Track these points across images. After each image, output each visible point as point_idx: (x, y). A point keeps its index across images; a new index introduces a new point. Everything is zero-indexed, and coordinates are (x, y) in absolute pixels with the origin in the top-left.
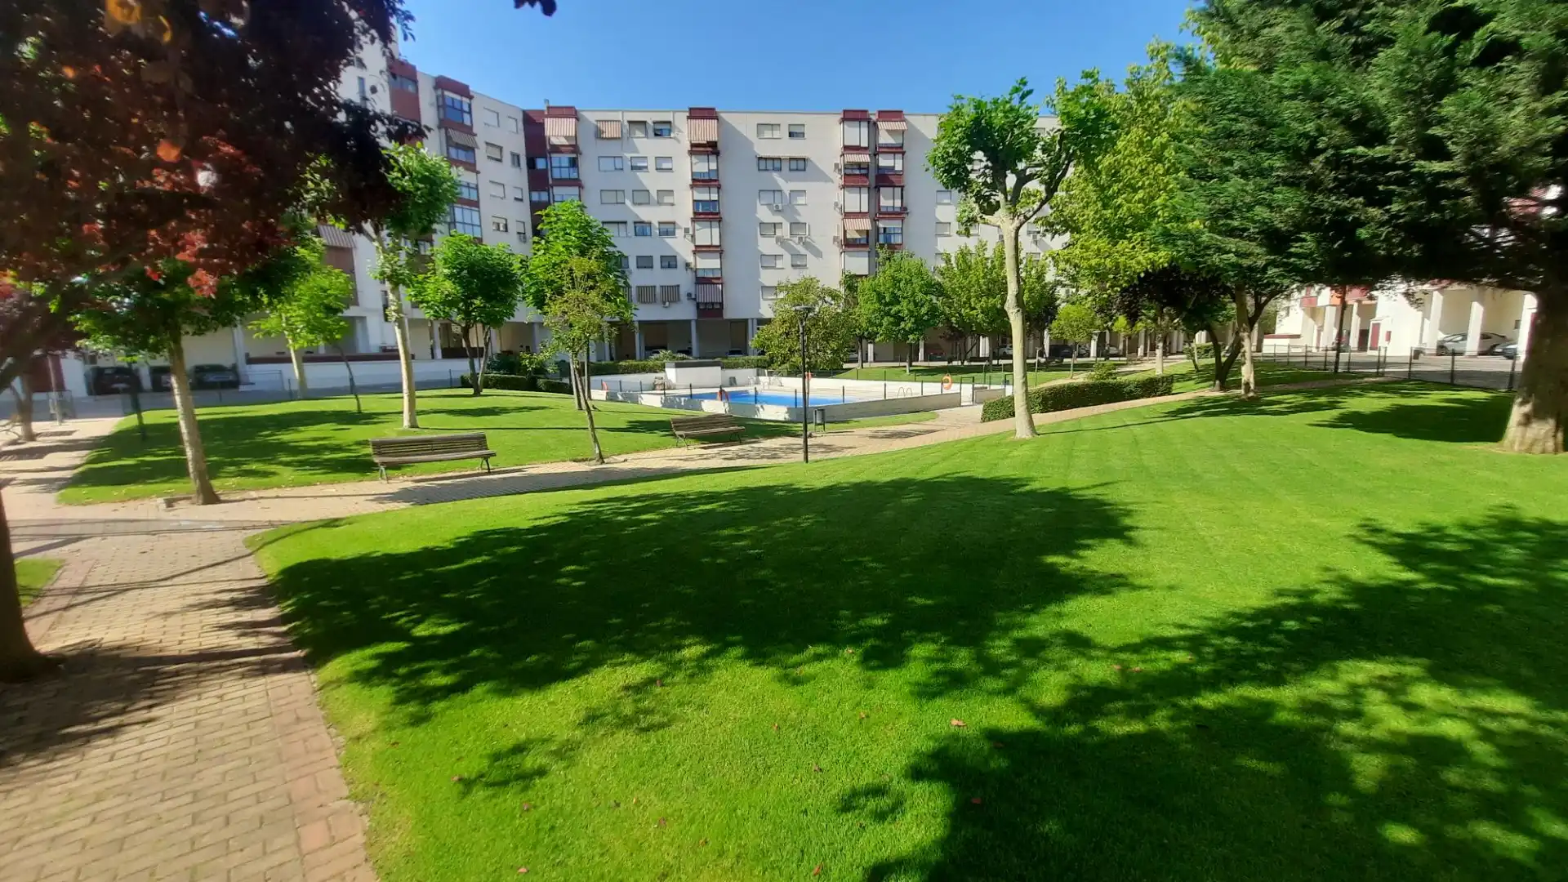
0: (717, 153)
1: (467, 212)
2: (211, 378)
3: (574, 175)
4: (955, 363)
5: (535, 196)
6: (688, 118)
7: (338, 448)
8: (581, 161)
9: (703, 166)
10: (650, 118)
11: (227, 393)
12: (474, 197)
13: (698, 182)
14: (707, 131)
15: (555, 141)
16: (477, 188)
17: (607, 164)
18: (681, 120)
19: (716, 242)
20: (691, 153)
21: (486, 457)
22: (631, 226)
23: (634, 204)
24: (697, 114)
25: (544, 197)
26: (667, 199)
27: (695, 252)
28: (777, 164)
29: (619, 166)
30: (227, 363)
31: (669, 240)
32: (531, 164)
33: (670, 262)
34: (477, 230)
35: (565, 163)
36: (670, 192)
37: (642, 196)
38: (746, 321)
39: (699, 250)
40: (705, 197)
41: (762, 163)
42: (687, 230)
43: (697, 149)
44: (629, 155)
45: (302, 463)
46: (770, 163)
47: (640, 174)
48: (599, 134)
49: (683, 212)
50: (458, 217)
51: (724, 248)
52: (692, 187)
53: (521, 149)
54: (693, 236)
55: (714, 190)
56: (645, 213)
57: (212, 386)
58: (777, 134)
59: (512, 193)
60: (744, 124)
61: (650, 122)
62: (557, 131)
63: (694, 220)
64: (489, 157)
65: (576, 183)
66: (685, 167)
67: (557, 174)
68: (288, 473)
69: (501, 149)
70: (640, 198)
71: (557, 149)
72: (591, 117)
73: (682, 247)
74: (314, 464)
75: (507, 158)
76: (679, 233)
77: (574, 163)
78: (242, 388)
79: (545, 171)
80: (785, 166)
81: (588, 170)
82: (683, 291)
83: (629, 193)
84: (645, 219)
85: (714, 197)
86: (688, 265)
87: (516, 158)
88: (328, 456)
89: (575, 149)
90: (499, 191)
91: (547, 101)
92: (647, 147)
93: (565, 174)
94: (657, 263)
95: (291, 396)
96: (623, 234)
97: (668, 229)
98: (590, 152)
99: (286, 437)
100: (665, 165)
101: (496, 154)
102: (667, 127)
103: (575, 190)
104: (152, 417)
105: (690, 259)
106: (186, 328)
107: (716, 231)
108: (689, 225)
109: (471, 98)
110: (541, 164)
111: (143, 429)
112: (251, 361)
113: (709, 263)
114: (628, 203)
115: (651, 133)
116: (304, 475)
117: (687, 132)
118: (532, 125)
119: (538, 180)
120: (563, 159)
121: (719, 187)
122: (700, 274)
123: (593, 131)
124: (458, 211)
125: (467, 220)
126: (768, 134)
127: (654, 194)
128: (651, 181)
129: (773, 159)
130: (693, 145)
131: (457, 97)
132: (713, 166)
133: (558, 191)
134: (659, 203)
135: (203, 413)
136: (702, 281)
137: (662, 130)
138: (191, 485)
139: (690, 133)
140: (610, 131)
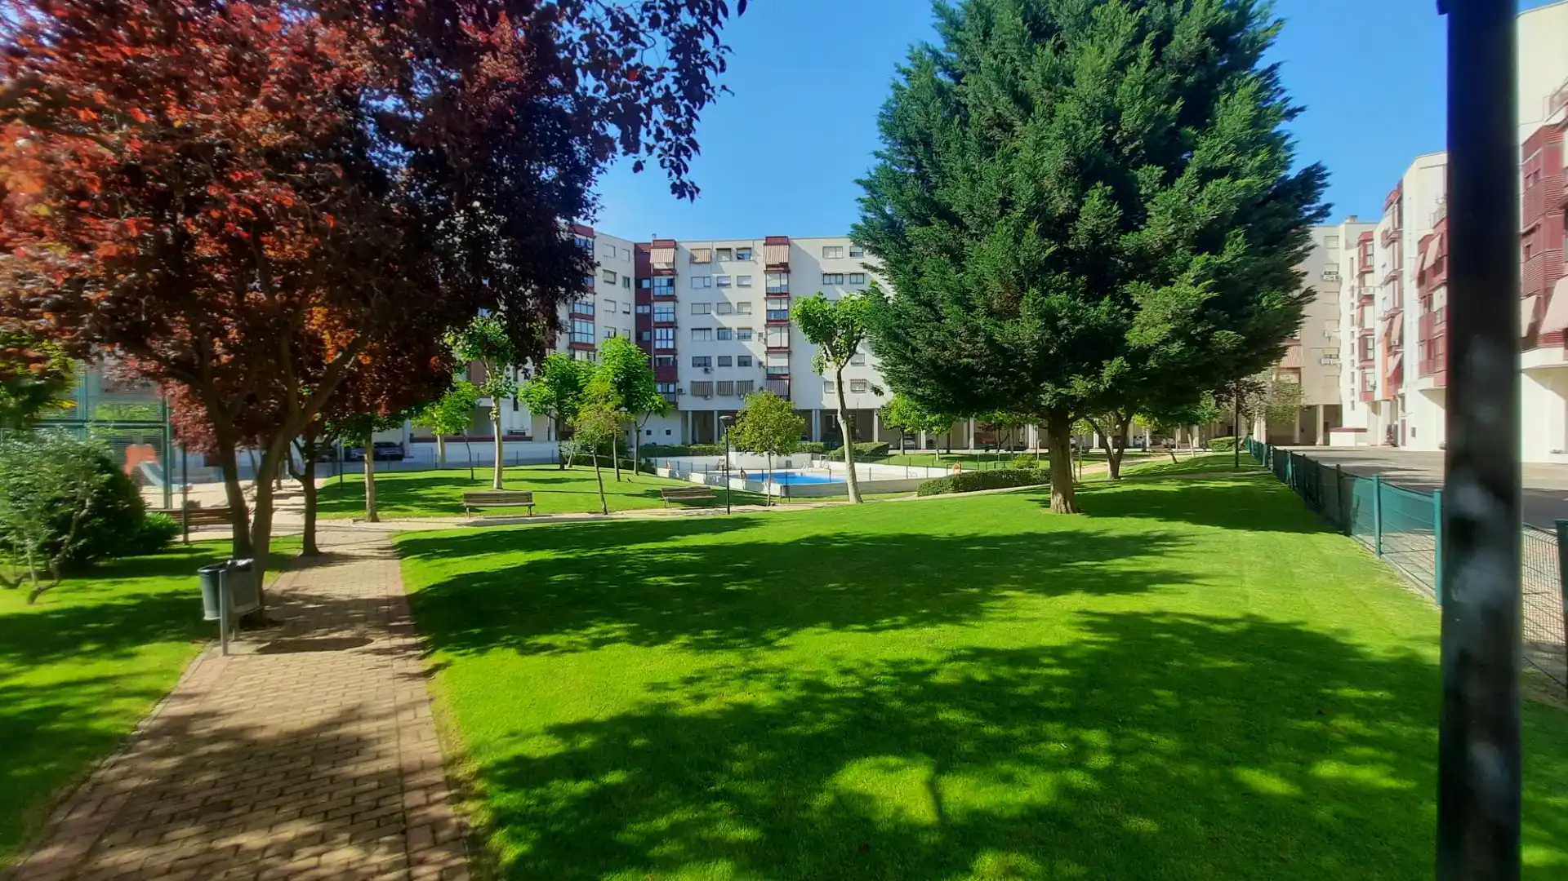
0: (788, 272)
1: (584, 325)
2: (385, 452)
3: (671, 292)
4: (992, 452)
5: (640, 310)
6: (765, 245)
7: (450, 499)
8: (677, 282)
9: (775, 283)
10: (734, 245)
11: (394, 464)
12: (591, 313)
13: (771, 295)
14: (780, 254)
15: (657, 266)
16: (593, 306)
17: (698, 283)
18: (759, 247)
19: (785, 344)
20: (766, 272)
21: (530, 506)
22: (715, 332)
23: (718, 314)
24: (771, 241)
25: (647, 310)
26: (746, 309)
27: (767, 353)
28: (839, 278)
29: (707, 284)
30: (398, 442)
31: (746, 343)
32: (638, 284)
33: (745, 362)
34: (591, 338)
35: (665, 283)
36: (749, 304)
37: (725, 307)
38: (810, 411)
39: (770, 351)
40: (777, 307)
41: (827, 278)
42: (760, 335)
43: (771, 269)
44: (715, 275)
45: (426, 506)
46: (833, 277)
47: (724, 290)
48: (692, 259)
49: (758, 320)
50: (577, 329)
51: (792, 348)
52: (766, 299)
53: (630, 272)
54: (766, 340)
55: (785, 301)
56: (726, 321)
57: (384, 458)
58: (839, 254)
59: (621, 308)
60: (811, 247)
61: (734, 248)
62: (660, 259)
63: (767, 326)
64: (606, 282)
65: (672, 298)
66: (761, 283)
67: (657, 292)
68: (416, 511)
69: (615, 274)
70: (723, 308)
71: (659, 272)
72: (687, 247)
73: (755, 348)
74: (432, 507)
75: (620, 281)
76: (755, 336)
77: (671, 283)
78: (405, 460)
79: (648, 290)
80: (847, 280)
81: (682, 289)
82: (756, 386)
83: (714, 306)
84: (727, 326)
85: (785, 307)
86: (760, 364)
87: (627, 280)
88: (442, 503)
89: (673, 272)
90: (611, 307)
91: (654, 235)
92: (731, 268)
93: (664, 291)
94: (735, 362)
95: (436, 467)
96: (708, 338)
97: (745, 334)
98: (685, 272)
99: (421, 492)
100: (745, 283)
101: (611, 278)
102: (748, 252)
103: (671, 304)
104: (348, 478)
105: (763, 359)
106: (375, 428)
107: (785, 335)
108: (763, 331)
109: (594, 237)
110: (646, 284)
111: (342, 484)
112: (413, 440)
113: (778, 362)
114: (713, 313)
115: (735, 257)
116: (425, 512)
117: (763, 256)
118: (641, 254)
119: (643, 297)
120: (664, 281)
121: (789, 299)
122: (770, 372)
123: (688, 256)
124: (577, 324)
125: (584, 331)
126: (832, 254)
127: (735, 306)
128: (733, 295)
129: (836, 275)
130: (768, 266)
131: (584, 238)
132: (784, 282)
133: (657, 305)
134: (739, 313)
135: (378, 477)
136: (772, 377)
137: (742, 255)
138: (367, 513)
139: (765, 257)
140: (701, 257)
